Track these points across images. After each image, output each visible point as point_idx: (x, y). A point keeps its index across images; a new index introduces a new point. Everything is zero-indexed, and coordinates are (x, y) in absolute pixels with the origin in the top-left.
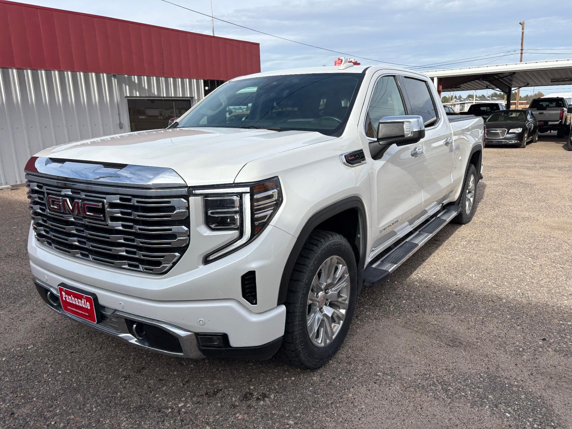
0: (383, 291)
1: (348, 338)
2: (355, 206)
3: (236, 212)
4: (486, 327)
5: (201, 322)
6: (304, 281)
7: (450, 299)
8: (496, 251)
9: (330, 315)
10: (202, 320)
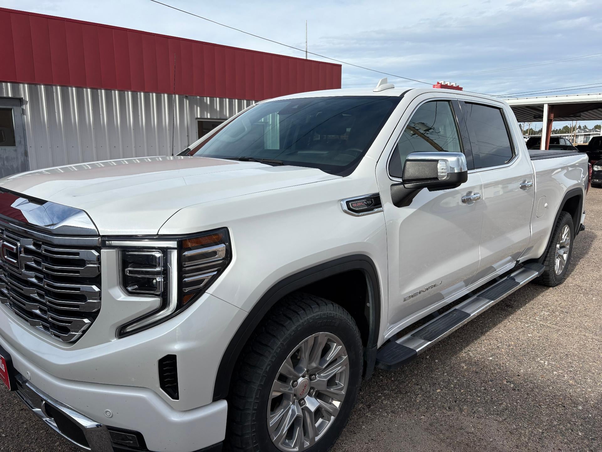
0: (416, 372)
1: (346, 436)
2: (358, 267)
3: (158, 273)
4: (543, 446)
5: (108, 414)
6: (264, 368)
7: (504, 395)
8: (586, 329)
9: (313, 409)
10: (109, 411)
